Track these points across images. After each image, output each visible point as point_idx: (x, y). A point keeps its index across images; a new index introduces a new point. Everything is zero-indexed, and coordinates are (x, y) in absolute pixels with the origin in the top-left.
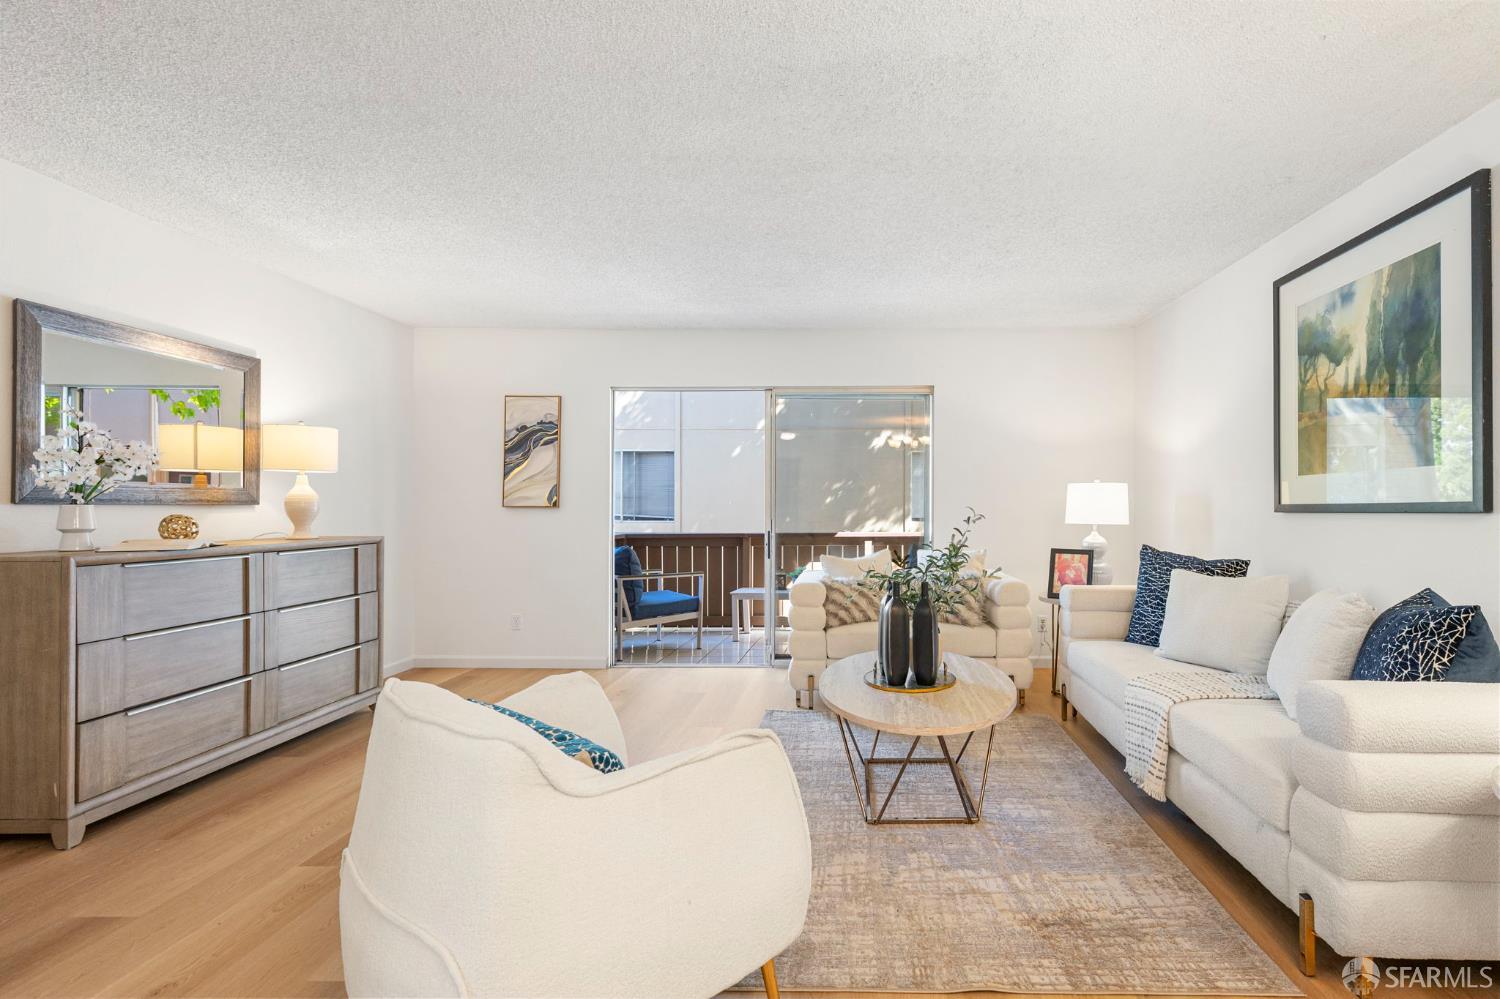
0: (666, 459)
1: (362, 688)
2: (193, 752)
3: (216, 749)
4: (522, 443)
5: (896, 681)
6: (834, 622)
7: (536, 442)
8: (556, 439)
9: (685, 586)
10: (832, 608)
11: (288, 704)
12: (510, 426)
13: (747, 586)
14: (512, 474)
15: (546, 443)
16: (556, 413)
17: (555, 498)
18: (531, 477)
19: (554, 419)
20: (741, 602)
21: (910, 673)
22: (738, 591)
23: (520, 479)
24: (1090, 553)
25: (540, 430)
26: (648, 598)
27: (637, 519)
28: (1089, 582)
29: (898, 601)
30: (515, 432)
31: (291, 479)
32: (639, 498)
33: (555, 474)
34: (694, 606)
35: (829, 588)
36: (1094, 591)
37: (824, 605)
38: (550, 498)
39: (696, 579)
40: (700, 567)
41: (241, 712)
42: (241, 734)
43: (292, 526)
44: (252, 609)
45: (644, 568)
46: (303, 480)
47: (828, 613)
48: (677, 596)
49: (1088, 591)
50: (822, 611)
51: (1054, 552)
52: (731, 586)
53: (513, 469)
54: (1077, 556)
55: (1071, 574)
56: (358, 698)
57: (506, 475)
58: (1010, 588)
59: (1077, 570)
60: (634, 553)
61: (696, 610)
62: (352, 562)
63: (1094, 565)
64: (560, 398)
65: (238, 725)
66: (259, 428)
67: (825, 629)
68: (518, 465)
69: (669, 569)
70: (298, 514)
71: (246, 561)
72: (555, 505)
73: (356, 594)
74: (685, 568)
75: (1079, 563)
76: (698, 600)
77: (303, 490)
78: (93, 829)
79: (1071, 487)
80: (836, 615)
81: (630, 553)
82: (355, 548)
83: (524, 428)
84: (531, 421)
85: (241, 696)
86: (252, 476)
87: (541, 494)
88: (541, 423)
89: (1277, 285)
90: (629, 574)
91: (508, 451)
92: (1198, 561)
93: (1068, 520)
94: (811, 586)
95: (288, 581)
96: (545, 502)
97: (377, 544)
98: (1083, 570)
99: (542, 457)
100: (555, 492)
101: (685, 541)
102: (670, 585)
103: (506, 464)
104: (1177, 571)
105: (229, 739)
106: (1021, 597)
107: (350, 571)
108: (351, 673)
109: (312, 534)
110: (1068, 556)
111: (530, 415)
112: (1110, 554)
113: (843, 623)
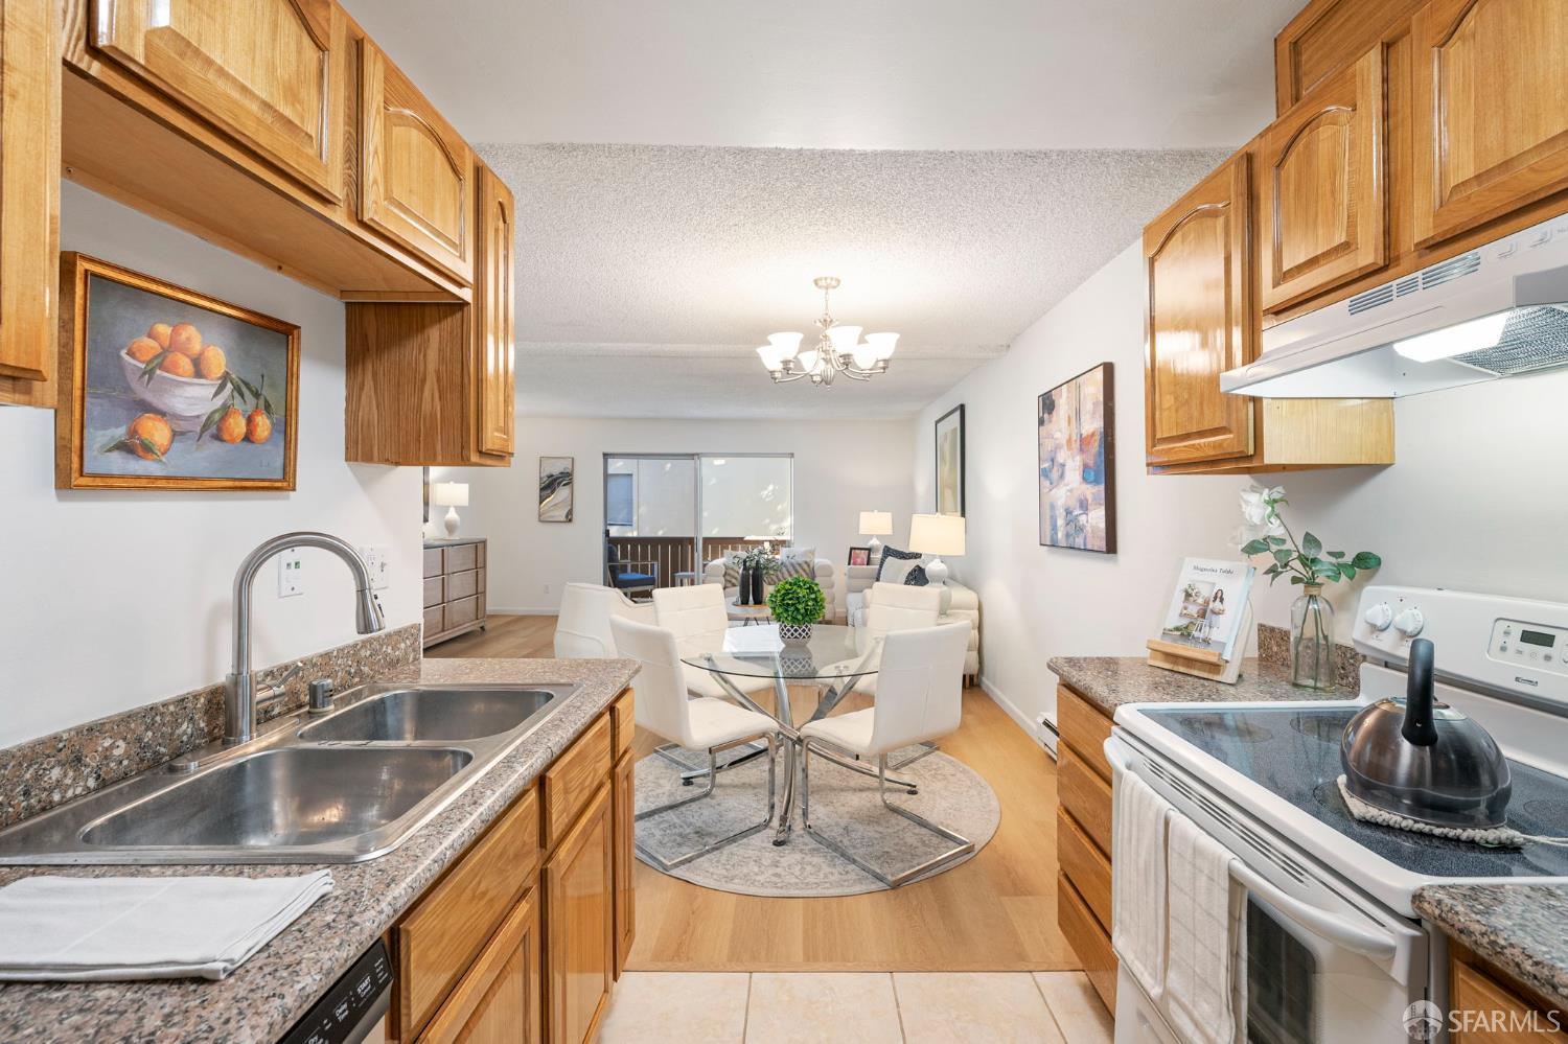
0: (629, 478)
1: (478, 618)
4: (550, 485)
5: (745, 602)
6: (730, 585)
7: (559, 484)
8: (571, 483)
9: (644, 570)
10: (728, 578)
12: (544, 474)
13: (687, 571)
14: (544, 502)
15: (564, 484)
16: (570, 467)
17: (570, 517)
18: (555, 504)
19: (569, 471)
20: (682, 581)
21: (751, 598)
22: (680, 574)
23: (549, 505)
24: (869, 550)
25: (560, 477)
26: (622, 576)
27: (614, 525)
28: (867, 564)
29: (745, 569)
30: (546, 478)
31: (446, 509)
33: (570, 503)
34: (650, 582)
35: (728, 567)
36: (869, 568)
37: (724, 576)
38: (567, 516)
39: (652, 565)
40: (655, 558)
41: (442, 619)
42: (441, 630)
43: (447, 534)
44: (445, 573)
46: (452, 509)
47: (727, 580)
48: (639, 576)
49: (866, 568)
50: (724, 579)
51: (851, 549)
52: (675, 570)
53: (545, 499)
54: (863, 551)
55: (859, 560)
56: (477, 622)
57: (541, 503)
58: (824, 567)
59: (862, 558)
61: (653, 584)
62: (474, 551)
63: (870, 556)
64: (573, 459)
65: (440, 625)
66: (429, 484)
67: (726, 589)
68: (548, 497)
69: (634, 557)
70: (450, 527)
71: (443, 550)
72: (570, 521)
73: (476, 568)
74: (645, 558)
75: (864, 554)
76: (654, 578)
77: (452, 515)
79: (863, 514)
80: (731, 581)
81: (613, 548)
82: (475, 544)
83: (551, 476)
84: (556, 471)
85: (441, 611)
86: (426, 508)
87: (561, 514)
88: (562, 473)
89: (937, 422)
90: (612, 561)
91: (542, 489)
92: (902, 553)
93: (860, 532)
94: (718, 566)
95: (455, 560)
96: (563, 519)
97: (484, 542)
98: (866, 560)
99: (562, 493)
100: (570, 513)
101: (644, 541)
102: (635, 568)
103: (540, 497)
104: (890, 558)
105: (437, 631)
106: (828, 571)
107: (474, 556)
108: (475, 607)
109: (456, 537)
110: (857, 551)
111: (556, 469)
112: (878, 550)
113: (734, 585)
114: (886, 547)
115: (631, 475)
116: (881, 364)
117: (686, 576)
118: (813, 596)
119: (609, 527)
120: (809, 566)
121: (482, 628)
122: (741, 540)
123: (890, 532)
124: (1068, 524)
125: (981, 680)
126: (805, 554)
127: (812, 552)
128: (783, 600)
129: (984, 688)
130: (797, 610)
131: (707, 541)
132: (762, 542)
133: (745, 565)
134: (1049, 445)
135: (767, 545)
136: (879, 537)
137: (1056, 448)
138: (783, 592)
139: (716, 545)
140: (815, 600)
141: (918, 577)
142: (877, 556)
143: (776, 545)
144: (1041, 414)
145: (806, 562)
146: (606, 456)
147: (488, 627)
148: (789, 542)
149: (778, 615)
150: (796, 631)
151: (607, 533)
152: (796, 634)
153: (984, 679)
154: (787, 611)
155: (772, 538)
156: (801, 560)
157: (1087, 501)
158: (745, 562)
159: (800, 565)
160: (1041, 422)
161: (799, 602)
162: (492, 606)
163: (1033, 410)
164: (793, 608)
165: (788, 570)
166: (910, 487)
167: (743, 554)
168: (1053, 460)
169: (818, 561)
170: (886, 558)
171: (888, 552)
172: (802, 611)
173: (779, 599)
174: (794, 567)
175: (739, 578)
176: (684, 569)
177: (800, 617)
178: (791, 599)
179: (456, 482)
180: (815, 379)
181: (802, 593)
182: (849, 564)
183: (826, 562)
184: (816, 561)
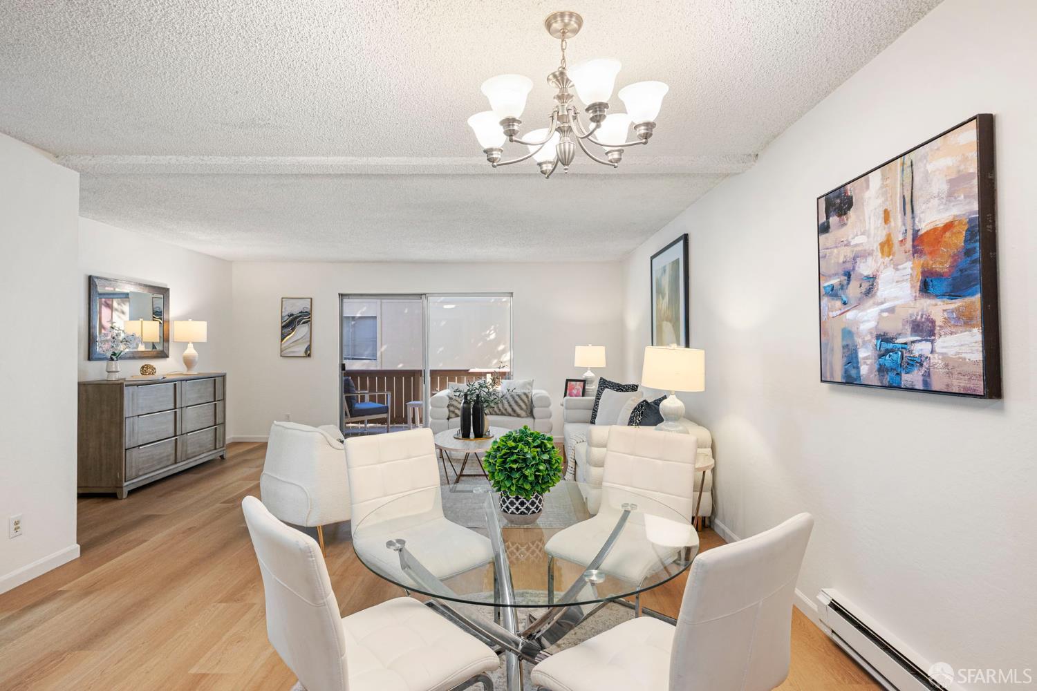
0: (372, 321)
1: (217, 447)
2: (158, 467)
3: (165, 467)
4: (290, 324)
6: (452, 415)
7: (299, 322)
8: (309, 321)
9: (381, 399)
10: (452, 408)
11: (190, 450)
12: (285, 314)
13: (418, 400)
14: (286, 339)
15: (304, 323)
16: (309, 307)
17: (309, 352)
18: (296, 341)
19: (308, 310)
20: (414, 409)
22: (412, 402)
23: (291, 341)
24: (584, 382)
25: (300, 316)
26: (359, 406)
27: (353, 359)
28: (583, 395)
29: (467, 401)
30: (287, 317)
31: (184, 345)
32: (354, 346)
33: (309, 339)
34: (385, 410)
35: (451, 398)
36: (586, 400)
37: (448, 407)
38: (306, 352)
39: (387, 395)
40: (389, 388)
41: (174, 452)
42: (174, 462)
43: (186, 369)
44: (177, 407)
45: (357, 389)
46: (190, 345)
47: (449, 411)
48: (377, 405)
49: (583, 400)
50: (446, 410)
51: (568, 381)
52: (408, 400)
53: (287, 336)
54: (578, 383)
55: (575, 392)
56: (216, 451)
57: (282, 340)
58: (542, 398)
59: (578, 390)
60: (352, 381)
61: (387, 412)
62: (213, 385)
63: (586, 387)
64: (311, 299)
65: (172, 458)
66: (169, 321)
67: (448, 419)
68: (288, 335)
69: (372, 389)
70: (189, 363)
71: (175, 385)
72: (309, 356)
73: (215, 401)
74: (381, 388)
75: (579, 386)
76: (387, 407)
77: (191, 351)
78: (131, 493)
79: (578, 348)
80: (453, 412)
81: (350, 380)
82: (214, 378)
83: (292, 315)
84: (296, 311)
85: (173, 444)
86: (166, 344)
87: (301, 350)
88: (301, 312)
89: (652, 258)
90: (349, 393)
91: (283, 327)
92: (619, 385)
93: (576, 365)
94: (441, 398)
95: (190, 394)
96: (303, 354)
97: (224, 376)
98: (581, 390)
99: (302, 330)
100: (309, 348)
101: (381, 374)
102: (372, 399)
103: (282, 334)
104: (606, 390)
105: (169, 463)
106: (546, 403)
107: (212, 389)
108: (213, 438)
109: (195, 372)
110: (574, 383)
111: (296, 308)
112: (592, 382)
113: (457, 416)
114: (601, 379)
115: (376, 317)
116: (642, 130)
117: (418, 405)
118: (546, 457)
119: (344, 362)
120: (527, 397)
121: (222, 457)
122: (466, 372)
123: (604, 365)
124: (881, 356)
125: (714, 521)
126: (524, 385)
127: (531, 384)
128: (504, 462)
129: (717, 530)
130: (525, 477)
131: (434, 373)
132: (484, 374)
133: (466, 398)
134: (840, 256)
135: (489, 376)
136: (593, 369)
137: (854, 259)
138: (503, 452)
139: (442, 377)
140: (549, 462)
141: (648, 414)
142: (593, 388)
143: (499, 376)
144: (823, 219)
145: (525, 394)
146: (341, 296)
147: (227, 456)
148: (509, 373)
149: (497, 483)
150: (522, 504)
151: (343, 367)
152: (522, 509)
153: (717, 521)
154: (509, 478)
155: (492, 370)
156: (519, 391)
157: (933, 322)
158: (466, 395)
159: (519, 396)
160: (823, 229)
161: (527, 466)
162: (230, 436)
163: (810, 216)
164: (517, 475)
165: (509, 403)
166: (621, 323)
167: (464, 387)
168: (848, 275)
169: (537, 392)
170: (603, 390)
171: (604, 384)
172: (531, 478)
173: (499, 460)
174: (513, 398)
175: (461, 409)
176: (416, 398)
177: (528, 487)
178: (515, 461)
179: (193, 320)
180: (545, 167)
181: (530, 453)
182: (565, 395)
183: (544, 393)
184: (534, 392)
